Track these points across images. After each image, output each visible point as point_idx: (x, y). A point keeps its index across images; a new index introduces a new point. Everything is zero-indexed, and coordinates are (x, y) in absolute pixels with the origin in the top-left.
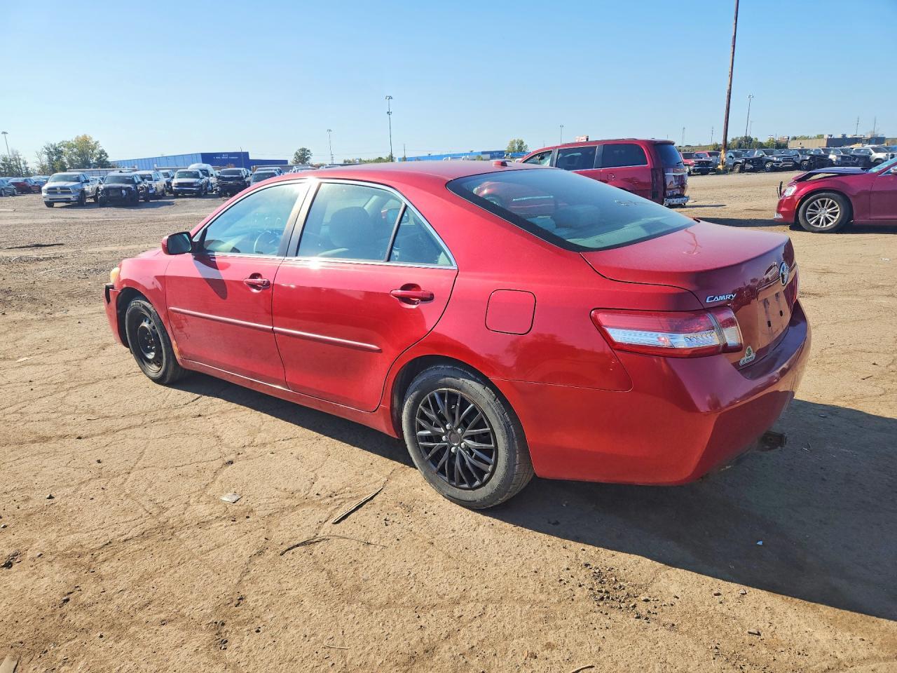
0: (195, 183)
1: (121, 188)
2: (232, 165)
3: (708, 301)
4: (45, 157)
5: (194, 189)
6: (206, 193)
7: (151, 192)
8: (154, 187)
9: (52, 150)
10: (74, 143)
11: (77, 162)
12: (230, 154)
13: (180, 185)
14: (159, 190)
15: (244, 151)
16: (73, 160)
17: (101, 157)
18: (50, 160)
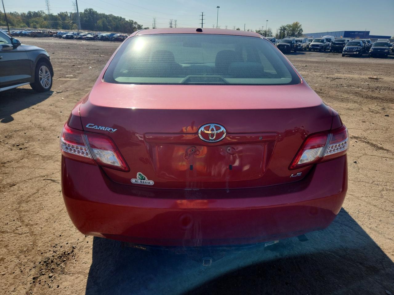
0: (320, 45)
1: (285, 45)
2: (359, 37)
3: (87, 126)
4: (279, 31)
5: (319, 48)
6: (325, 50)
7: (299, 48)
8: (301, 46)
9: (282, 28)
10: (292, 25)
11: (290, 33)
12: (359, 32)
13: (313, 45)
14: (303, 47)
15: (367, 31)
16: (289, 33)
17: (300, 32)
18: (280, 32)
